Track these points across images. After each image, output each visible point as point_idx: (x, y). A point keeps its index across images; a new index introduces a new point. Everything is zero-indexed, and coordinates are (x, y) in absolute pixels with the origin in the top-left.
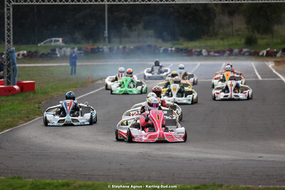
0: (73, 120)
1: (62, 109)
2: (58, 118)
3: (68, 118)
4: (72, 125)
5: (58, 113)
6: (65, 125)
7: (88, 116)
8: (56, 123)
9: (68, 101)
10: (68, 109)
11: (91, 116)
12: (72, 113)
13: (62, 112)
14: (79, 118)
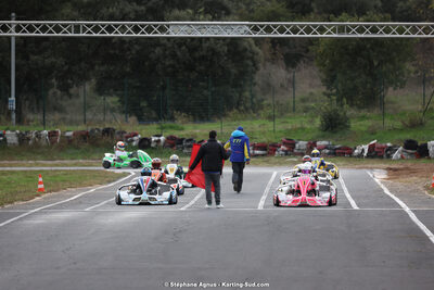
0: (150, 198)
1: (138, 186)
3: (145, 196)
4: (150, 204)
6: (140, 204)
7: (166, 195)
8: (131, 202)
9: (145, 178)
10: (145, 186)
11: (171, 196)
12: (149, 191)
13: (137, 189)
14: (157, 197)
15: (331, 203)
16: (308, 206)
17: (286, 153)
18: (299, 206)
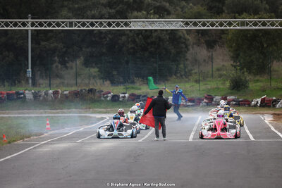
0: (119, 134)
1: (111, 126)
2: (108, 133)
3: (115, 133)
4: (118, 138)
5: (108, 130)
6: (113, 138)
7: (130, 132)
8: (106, 136)
10: (116, 126)
11: (133, 132)
12: (118, 129)
13: (111, 128)
14: (123, 133)
15: (236, 136)
16: (221, 138)
17: (208, 104)
18: (216, 139)
